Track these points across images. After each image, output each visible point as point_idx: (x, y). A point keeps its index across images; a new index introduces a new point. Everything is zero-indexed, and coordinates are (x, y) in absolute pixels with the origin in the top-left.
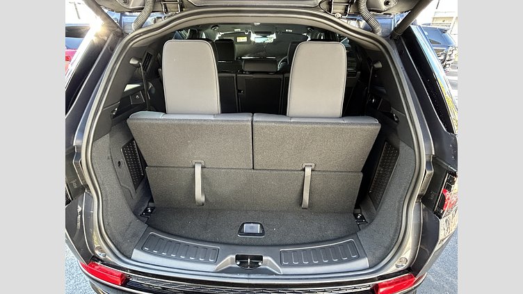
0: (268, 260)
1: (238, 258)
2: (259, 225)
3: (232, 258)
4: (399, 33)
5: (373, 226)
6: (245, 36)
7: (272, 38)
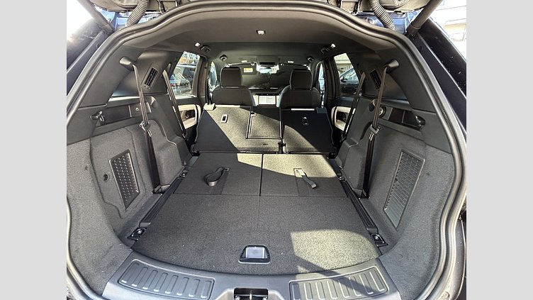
0: (275, 295)
1: (237, 292)
2: (264, 249)
3: (229, 294)
4: (417, 27)
5: (398, 250)
6: (251, 67)
7: (275, 69)
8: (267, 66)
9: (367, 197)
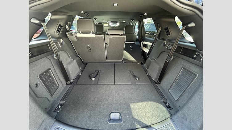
2: (119, 114)
6: (107, 23)
7: (117, 25)
8: (114, 23)
9: (160, 84)
